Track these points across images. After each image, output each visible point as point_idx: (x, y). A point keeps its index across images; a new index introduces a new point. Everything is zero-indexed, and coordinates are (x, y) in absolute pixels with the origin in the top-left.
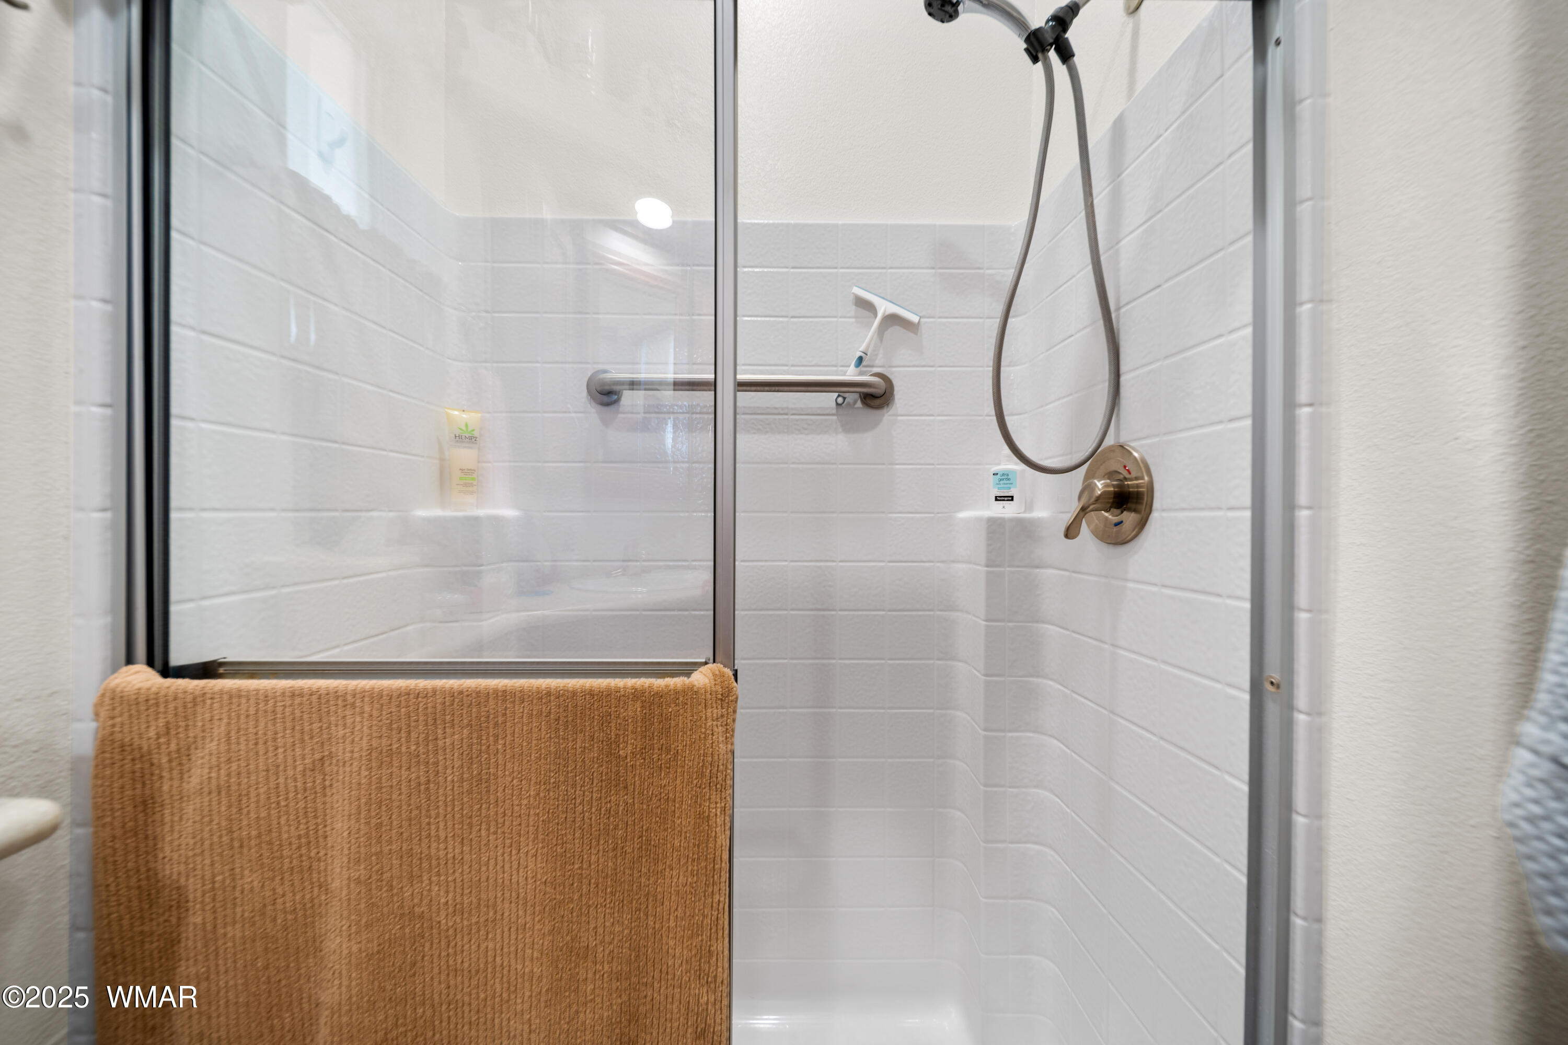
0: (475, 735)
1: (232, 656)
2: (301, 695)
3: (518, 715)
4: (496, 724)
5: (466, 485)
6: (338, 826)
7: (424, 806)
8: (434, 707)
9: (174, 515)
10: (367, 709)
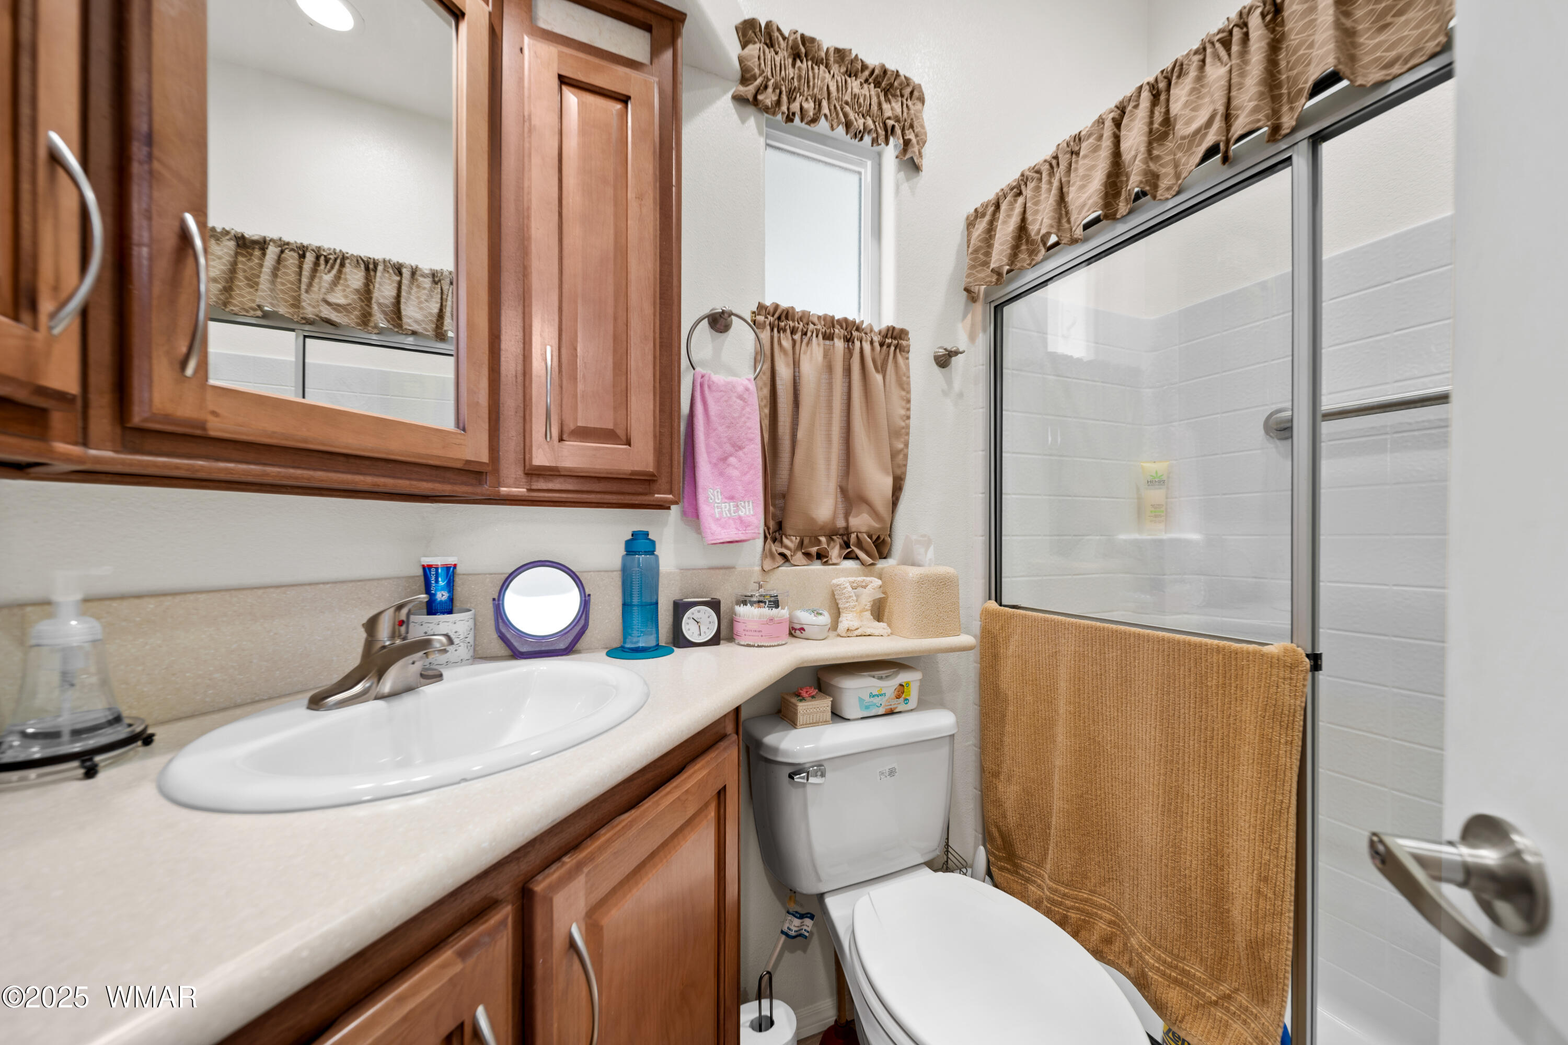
0: (1123, 655)
1: (1023, 605)
2: (1048, 621)
3: (1146, 648)
4: (1135, 651)
5: (1156, 516)
6: (1062, 684)
7: (1099, 687)
8: (1104, 636)
9: (1003, 538)
10: (1074, 632)
